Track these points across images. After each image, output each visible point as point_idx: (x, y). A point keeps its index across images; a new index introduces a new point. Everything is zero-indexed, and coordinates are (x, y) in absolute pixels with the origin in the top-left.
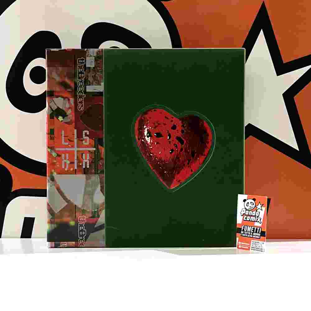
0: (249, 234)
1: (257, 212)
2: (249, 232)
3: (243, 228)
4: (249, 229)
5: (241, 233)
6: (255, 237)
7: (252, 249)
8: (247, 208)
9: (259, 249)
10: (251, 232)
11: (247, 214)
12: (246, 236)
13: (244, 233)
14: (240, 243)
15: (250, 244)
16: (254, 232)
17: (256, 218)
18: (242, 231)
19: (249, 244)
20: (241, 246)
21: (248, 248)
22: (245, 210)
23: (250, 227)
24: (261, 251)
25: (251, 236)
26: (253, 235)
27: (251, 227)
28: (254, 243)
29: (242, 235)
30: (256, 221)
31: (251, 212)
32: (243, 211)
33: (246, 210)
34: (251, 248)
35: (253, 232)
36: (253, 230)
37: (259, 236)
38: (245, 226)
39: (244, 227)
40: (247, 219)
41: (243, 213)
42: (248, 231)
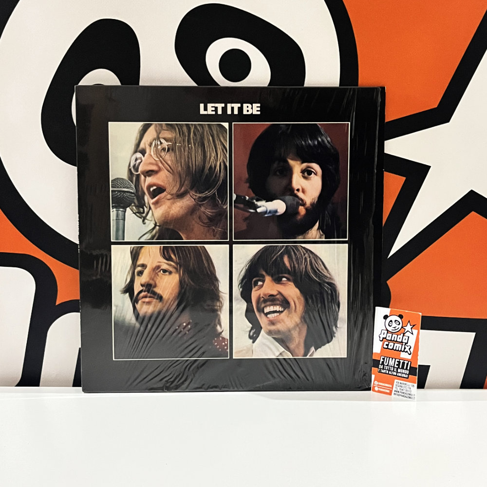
0: (391, 371)
2: (392, 366)
3: (382, 360)
4: (392, 363)
5: (380, 367)
7: (395, 394)
8: (390, 329)
9: (405, 394)
10: (394, 367)
11: (390, 339)
12: (387, 373)
13: (383, 369)
14: (376, 383)
15: (393, 386)
16: (399, 367)
18: (381, 365)
19: (391, 386)
20: (378, 387)
21: (388, 391)
22: (386, 332)
24: (410, 398)
25: (395, 373)
26: (397, 372)
27: (395, 359)
28: (399, 384)
31: (396, 336)
32: (382, 333)
34: (393, 392)
36: (398, 365)
37: (406, 374)
38: (386, 358)
39: (384, 359)
40: (389, 347)
41: (382, 336)
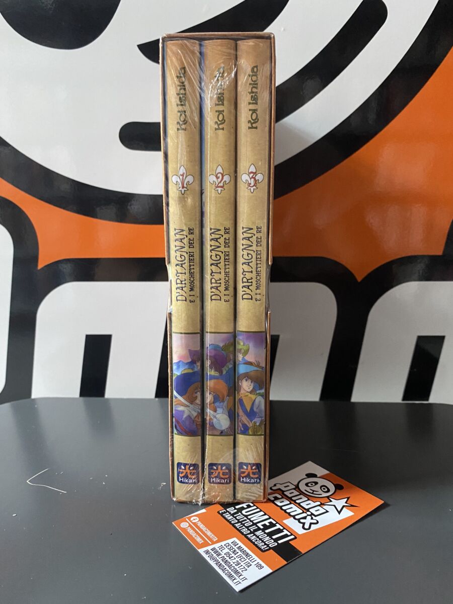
1: (319, 508)
6: (253, 538)
17: (304, 515)
23: (266, 517)
29: (225, 513)
30: (297, 517)
33: (294, 489)
35: (262, 527)
42: (249, 517)
